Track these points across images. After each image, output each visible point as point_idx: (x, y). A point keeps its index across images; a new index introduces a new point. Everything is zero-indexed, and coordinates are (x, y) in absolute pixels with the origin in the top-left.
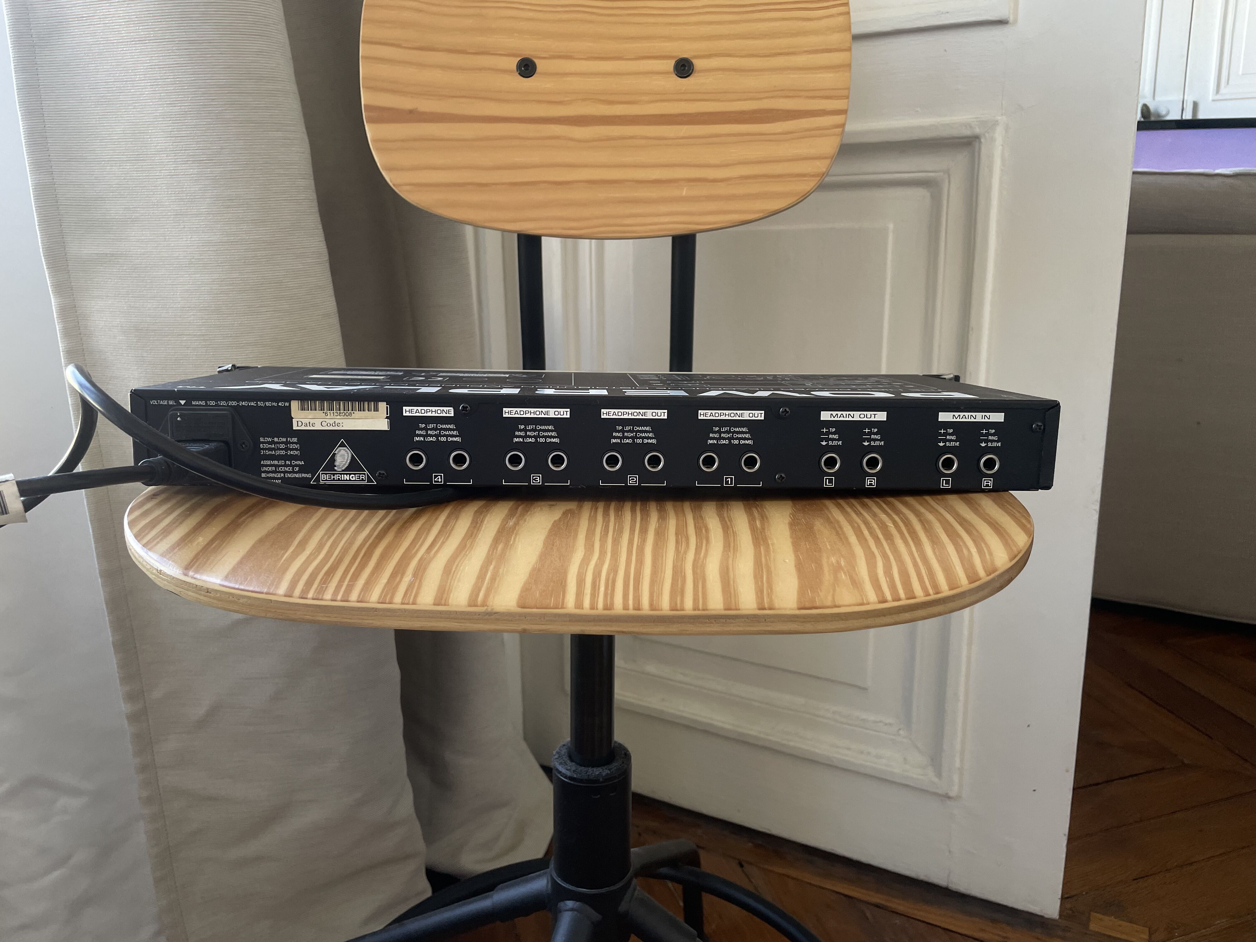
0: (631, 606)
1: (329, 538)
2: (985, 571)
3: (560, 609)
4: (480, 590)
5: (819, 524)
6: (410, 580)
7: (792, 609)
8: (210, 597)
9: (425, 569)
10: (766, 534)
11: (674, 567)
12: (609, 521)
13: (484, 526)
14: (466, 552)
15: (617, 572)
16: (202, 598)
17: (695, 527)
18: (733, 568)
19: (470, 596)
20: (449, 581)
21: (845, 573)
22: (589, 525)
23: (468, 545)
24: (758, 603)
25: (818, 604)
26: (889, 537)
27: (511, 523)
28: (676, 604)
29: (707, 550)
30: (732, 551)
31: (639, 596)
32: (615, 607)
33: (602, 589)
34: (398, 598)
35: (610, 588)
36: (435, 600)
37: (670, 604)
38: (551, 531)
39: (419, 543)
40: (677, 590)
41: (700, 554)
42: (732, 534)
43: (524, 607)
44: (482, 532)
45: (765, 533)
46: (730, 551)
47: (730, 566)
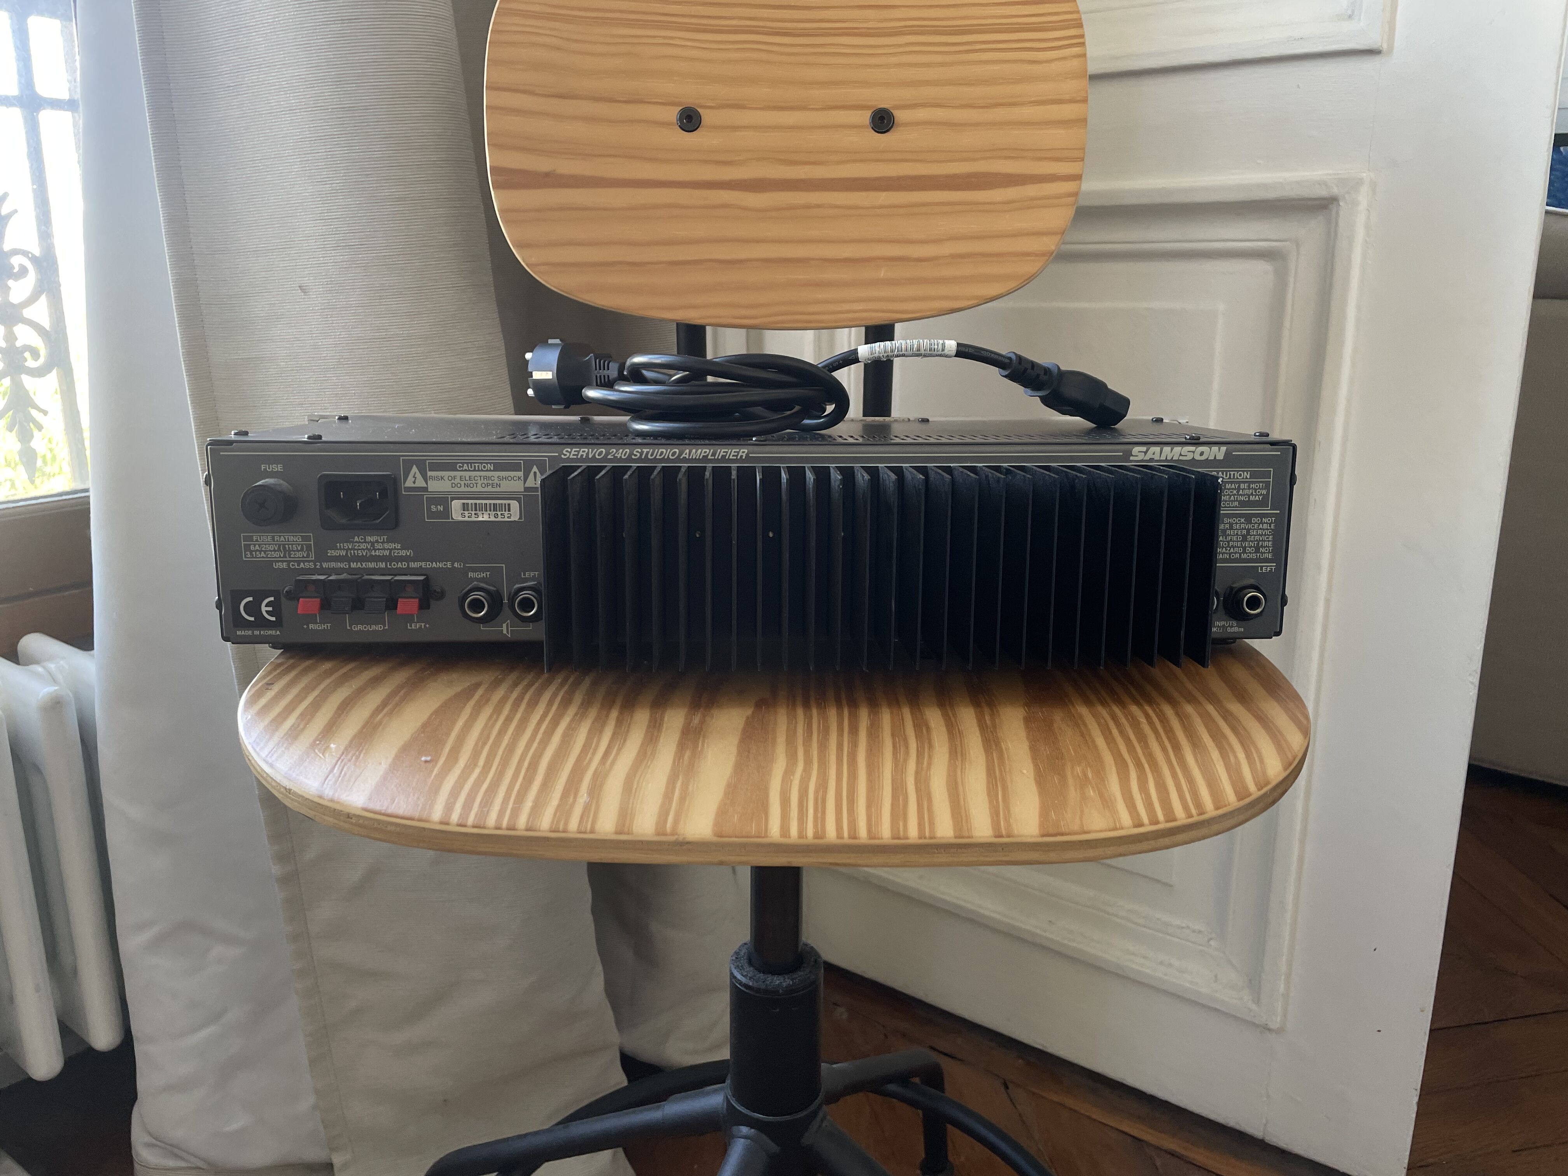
0: (846, 835)
1: (485, 744)
2: (1256, 785)
3: (764, 837)
4: (668, 814)
5: (1058, 717)
6: (585, 802)
7: (1035, 837)
8: (351, 823)
9: (601, 786)
10: (999, 734)
11: (893, 781)
13: (664, 725)
14: (647, 763)
15: (826, 788)
17: (914, 726)
18: (962, 782)
19: (657, 824)
20: (631, 802)
21: (1093, 788)
22: (788, 723)
23: (649, 753)
24: (994, 829)
25: (1063, 829)
26: (1142, 738)
27: (696, 720)
28: (899, 831)
29: (930, 757)
30: (959, 759)
31: (854, 820)
32: (827, 835)
33: (811, 810)
34: (573, 824)
35: (820, 810)
36: (616, 826)
37: (892, 830)
38: (744, 732)
39: (591, 751)
40: (899, 813)
41: (922, 763)
42: (958, 735)
43: (721, 836)
44: (663, 734)
45: (996, 732)
46: (957, 759)
47: (959, 780)
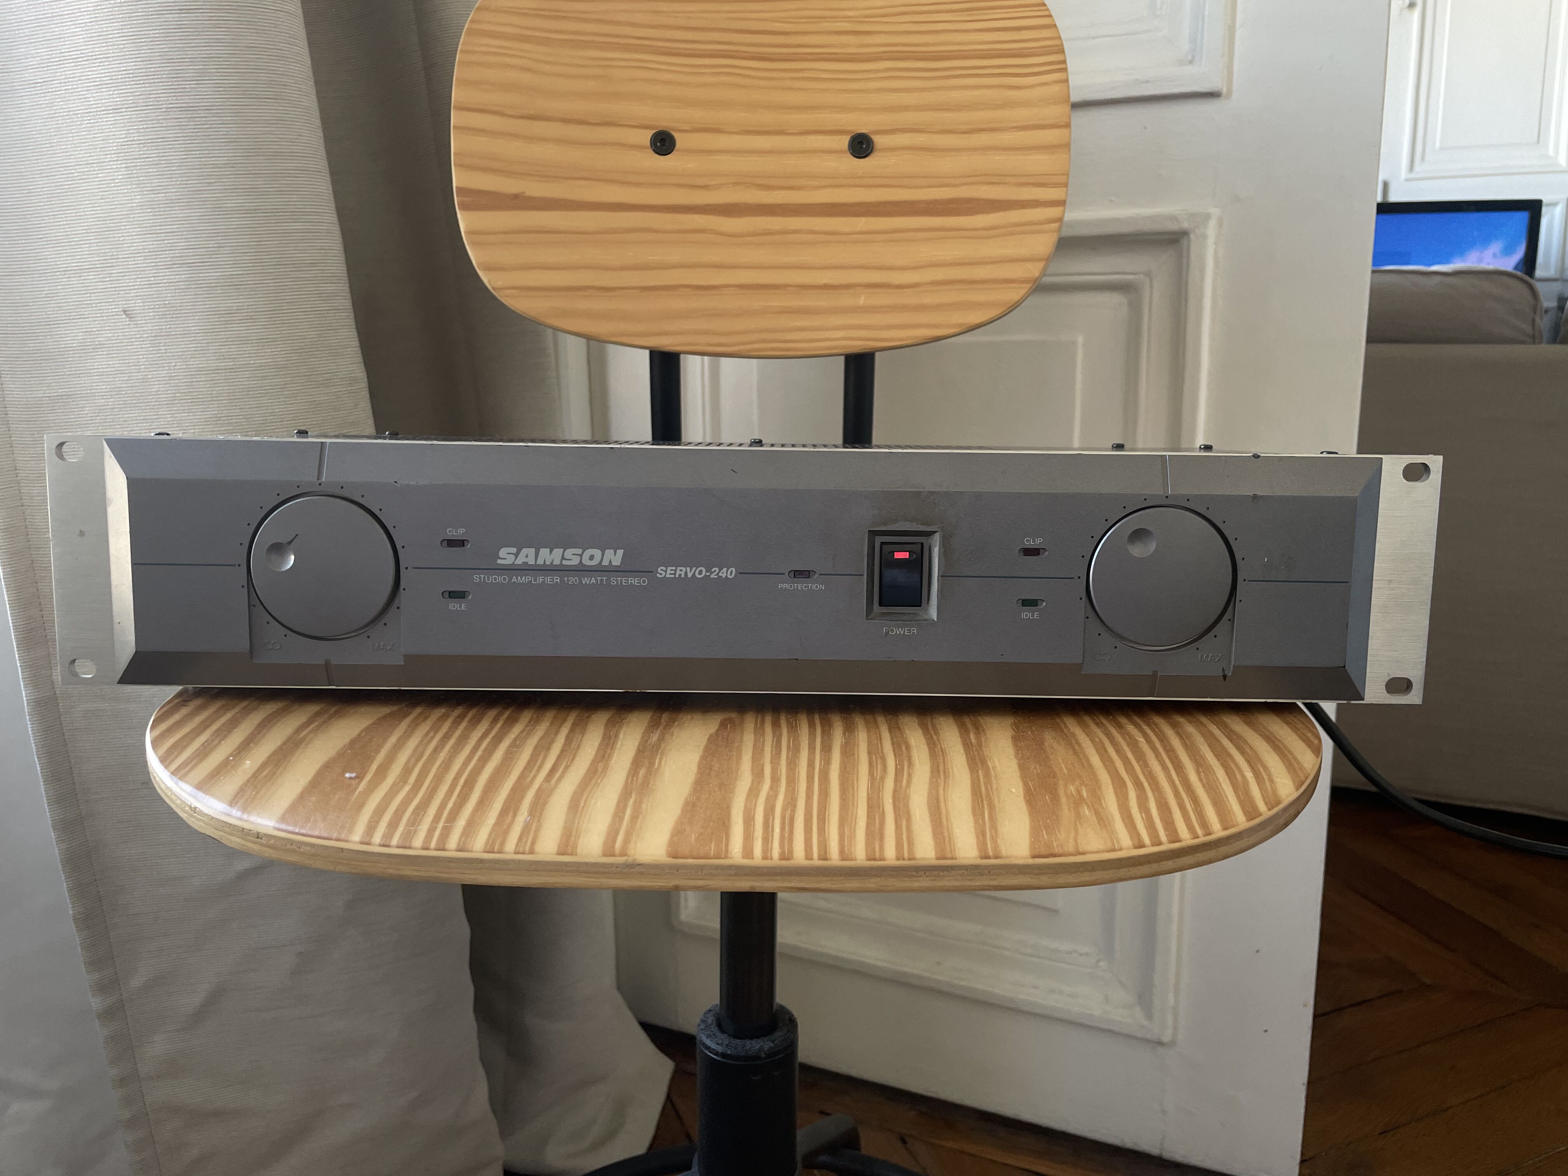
0: (815, 855)
1: (418, 760)
2: (1266, 804)
3: (723, 858)
4: (617, 833)
5: (1049, 738)
6: (526, 820)
7: (1024, 858)
8: (262, 845)
9: (545, 803)
10: (985, 753)
11: (869, 798)
12: (781, 735)
13: (619, 743)
14: (598, 780)
15: (795, 806)
16: (250, 845)
17: (893, 744)
18: (945, 799)
19: (605, 844)
20: (576, 821)
21: (1088, 807)
22: (755, 740)
23: (600, 770)
24: (980, 850)
25: (1056, 850)
26: (1140, 757)
27: (654, 738)
28: (874, 852)
29: (910, 776)
30: (942, 777)
31: (825, 840)
32: (794, 855)
33: (777, 830)
34: (511, 845)
35: (787, 829)
36: (559, 847)
37: (867, 851)
38: (707, 749)
39: (536, 768)
40: (875, 833)
41: (901, 783)
42: (941, 753)
43: (676, 857)
44: (616, 752)
45: (982, 751)
46: (940, 778)
47: (942, 799)
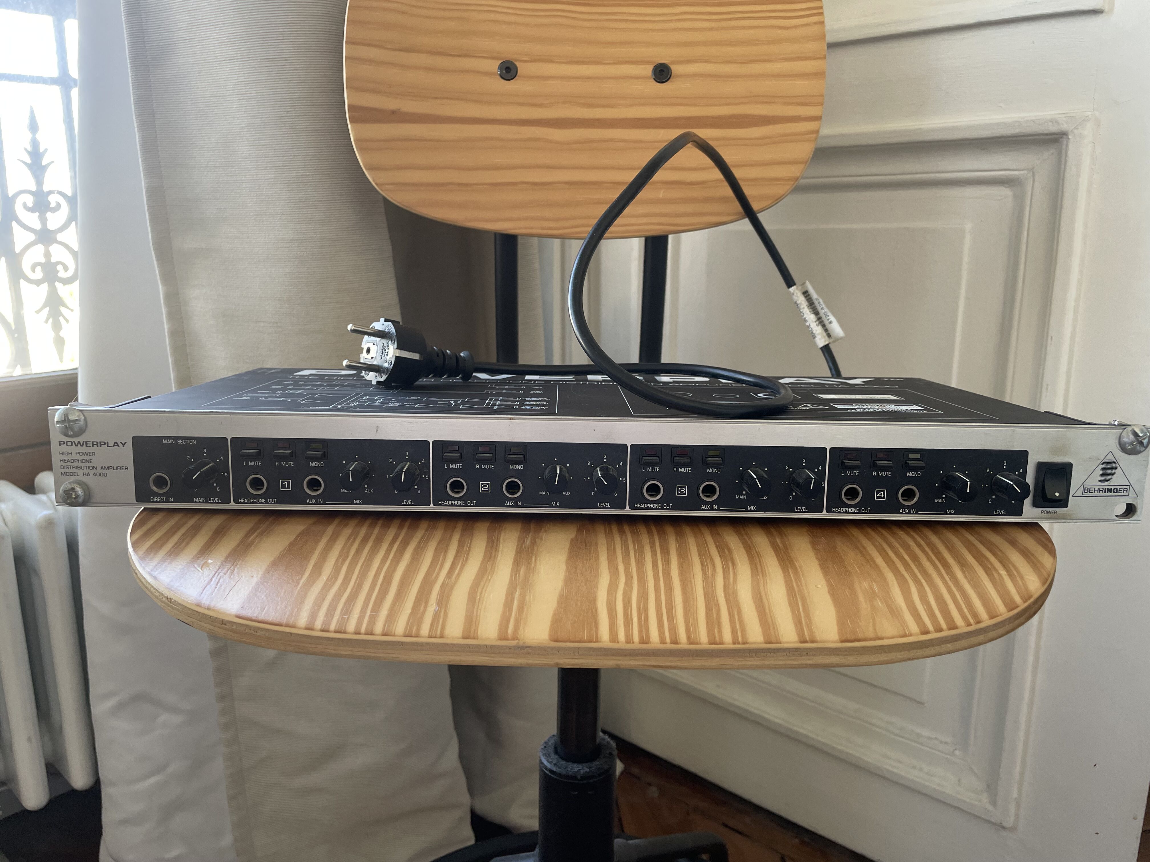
0: (668, 640)
1: (345, 559)
2: (1021, 597)
3: (595, 642)
4: (508, 621)
6: (435, 610)
7: (834, 642)
8: (225, 629)
9: (449, 596)
10: (791, 555)
11: (706, 594)
13: (501, 546)
14: (488, 577)
15: (647, 599)
16: (216, 629)
17: (717, 547)
18: (766, 594)
19: (500, 629)
20: (475, 610)
21: (880, 600)
22: (608, 544)
23: (488, 570)
24: (798, 635)
25: (860, 636)
26: (915, 559)
27: (528, 542)
28: (715, 637)
29: (735, 574)
30: (761, 575)
31: (674, 627)
32: (651, 640)
33: (635, 620)
34: (425, 630)
35: (643, 618)
36: (463, 632)
37: (709, 637)
39: (438, 566)
40: (713, 622)
41: (729, 579)
42: (756, 555)
43: (557, 641)
44: (500, 553)
45: (789, 553)
46: (758, 575)
47: (763, 593)
